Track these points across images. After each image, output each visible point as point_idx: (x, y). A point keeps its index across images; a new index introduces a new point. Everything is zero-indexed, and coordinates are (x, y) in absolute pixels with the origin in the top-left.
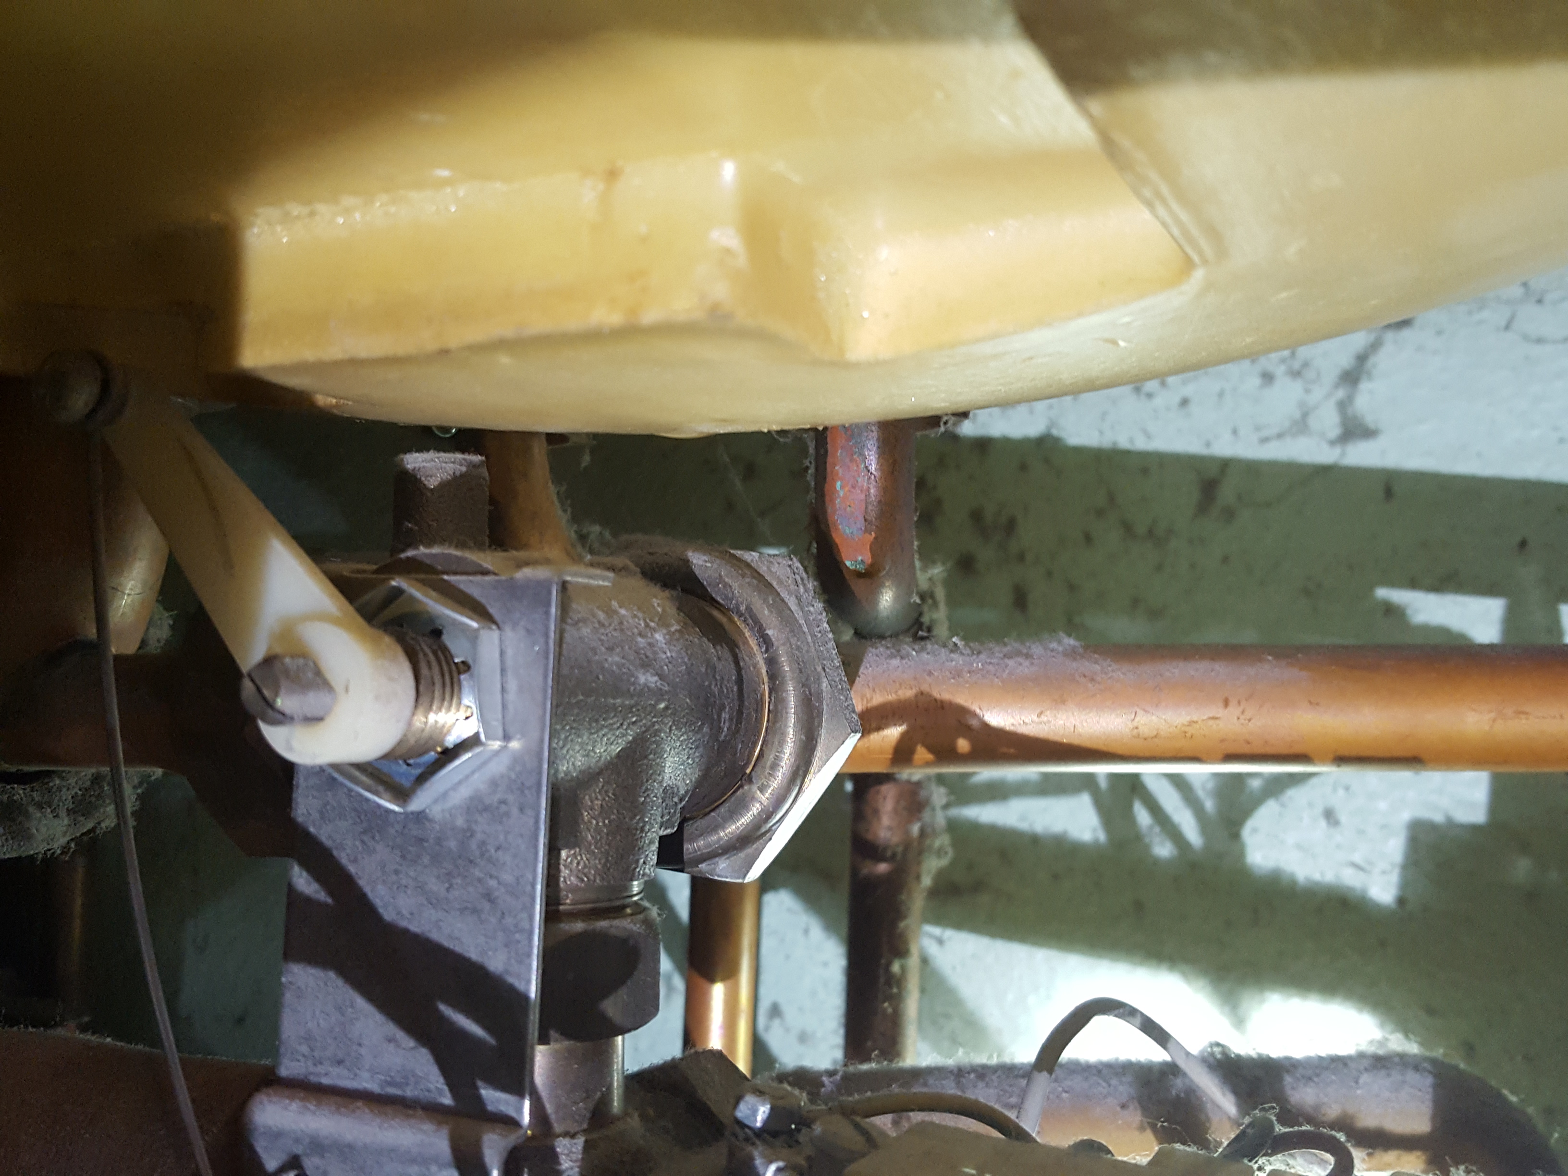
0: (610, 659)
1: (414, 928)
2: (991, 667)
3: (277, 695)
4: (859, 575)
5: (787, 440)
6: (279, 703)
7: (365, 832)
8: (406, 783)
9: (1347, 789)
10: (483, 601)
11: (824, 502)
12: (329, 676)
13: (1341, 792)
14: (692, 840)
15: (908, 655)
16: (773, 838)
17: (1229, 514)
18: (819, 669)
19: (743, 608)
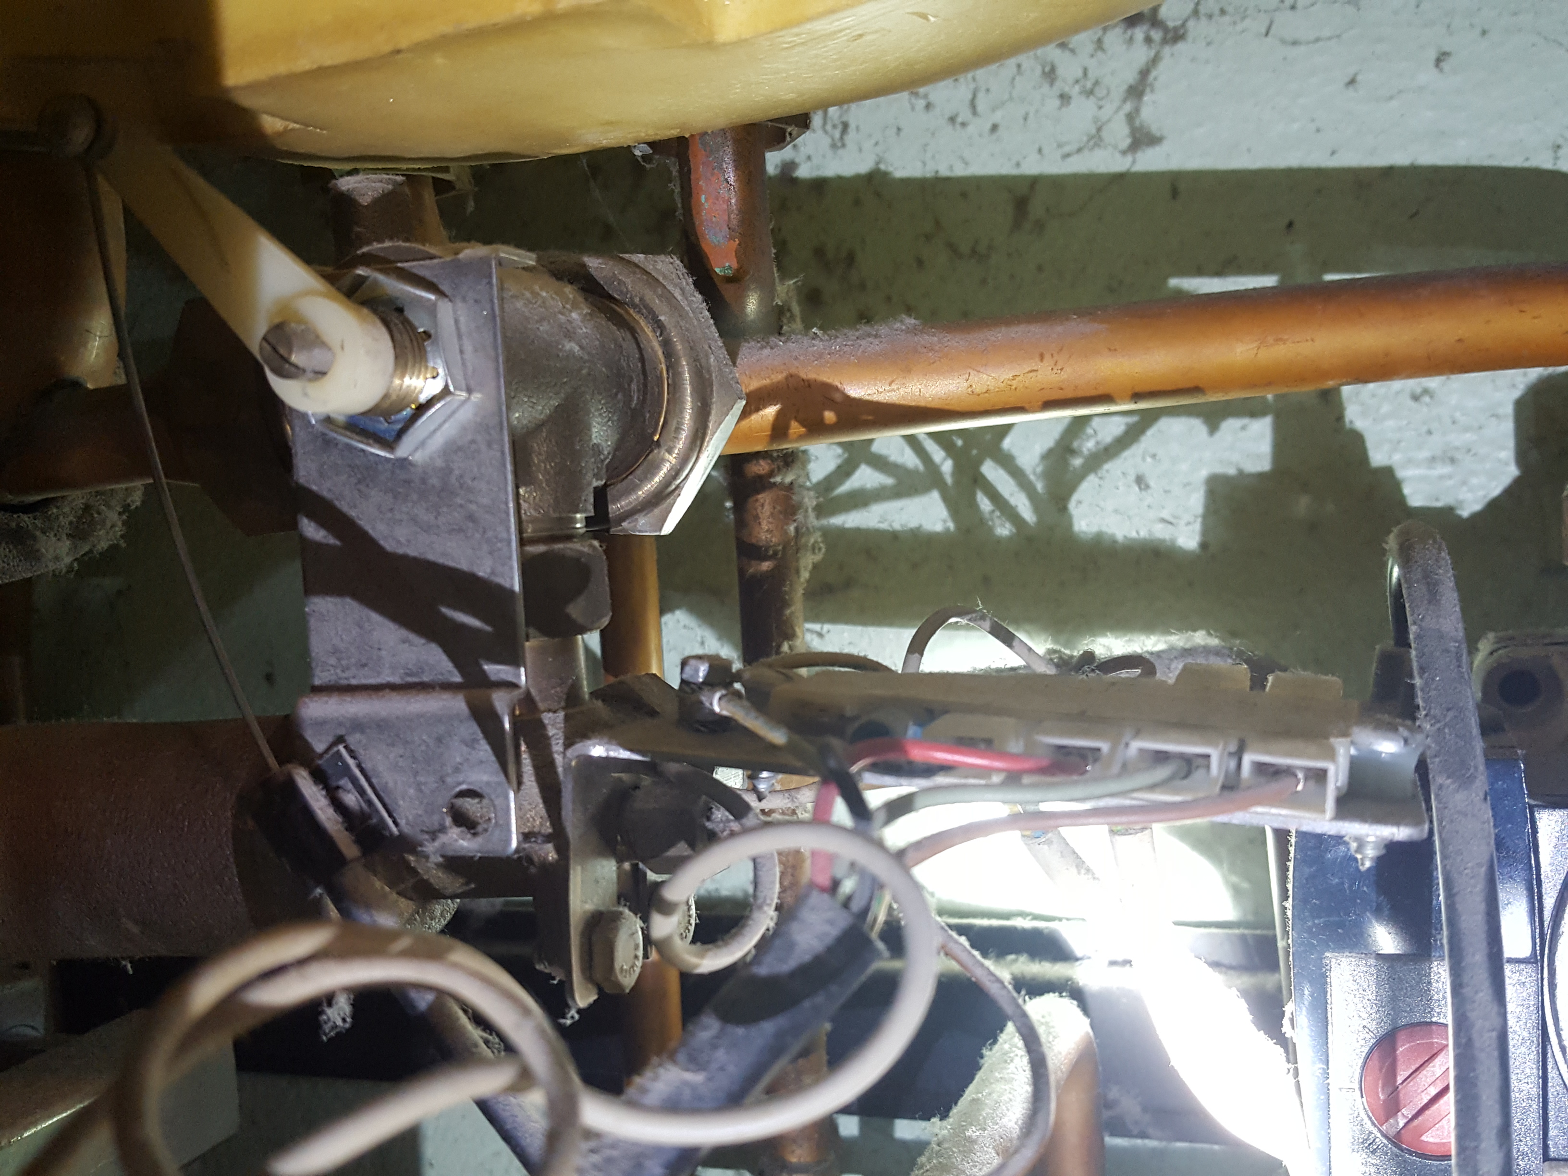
0: (541, 328)
1: (412, 552)
2: (846, 349)
3: (290, 352)
4: (729, 280)
5: (652, 166)
6: (294, 358)
7: (359, 482)
8: (391, 439)
9: (1154, 456)
10: (435, 280)
11: (691, 215)
12: (326, 338)
13: (1149, 460)
14: (617, 499)
15: (777, 345)
16: (682, 494)
17: (1040, 226)
18: (706, 347)
19: (637, 300)
